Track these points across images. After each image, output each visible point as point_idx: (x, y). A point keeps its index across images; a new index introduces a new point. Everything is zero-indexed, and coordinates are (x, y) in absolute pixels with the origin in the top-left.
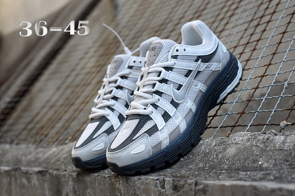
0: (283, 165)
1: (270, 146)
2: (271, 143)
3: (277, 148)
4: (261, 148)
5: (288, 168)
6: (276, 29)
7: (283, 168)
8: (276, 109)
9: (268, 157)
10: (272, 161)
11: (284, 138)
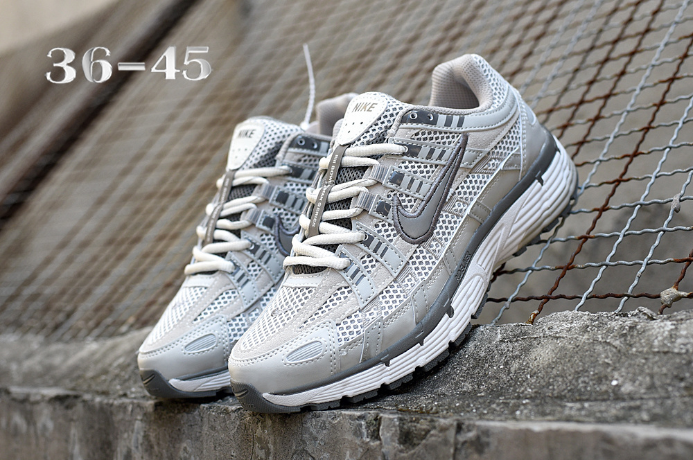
0: (670, 389)
1: (638, 345)
2: (640, 336)
3: (656, 350)
4: (616, 348)
5: (682, 396)
6: (652, 69)
7: (672, 395)
8: (650, 259)
9: (635, 369)
10: (645, 378)
11: (673, 327)
